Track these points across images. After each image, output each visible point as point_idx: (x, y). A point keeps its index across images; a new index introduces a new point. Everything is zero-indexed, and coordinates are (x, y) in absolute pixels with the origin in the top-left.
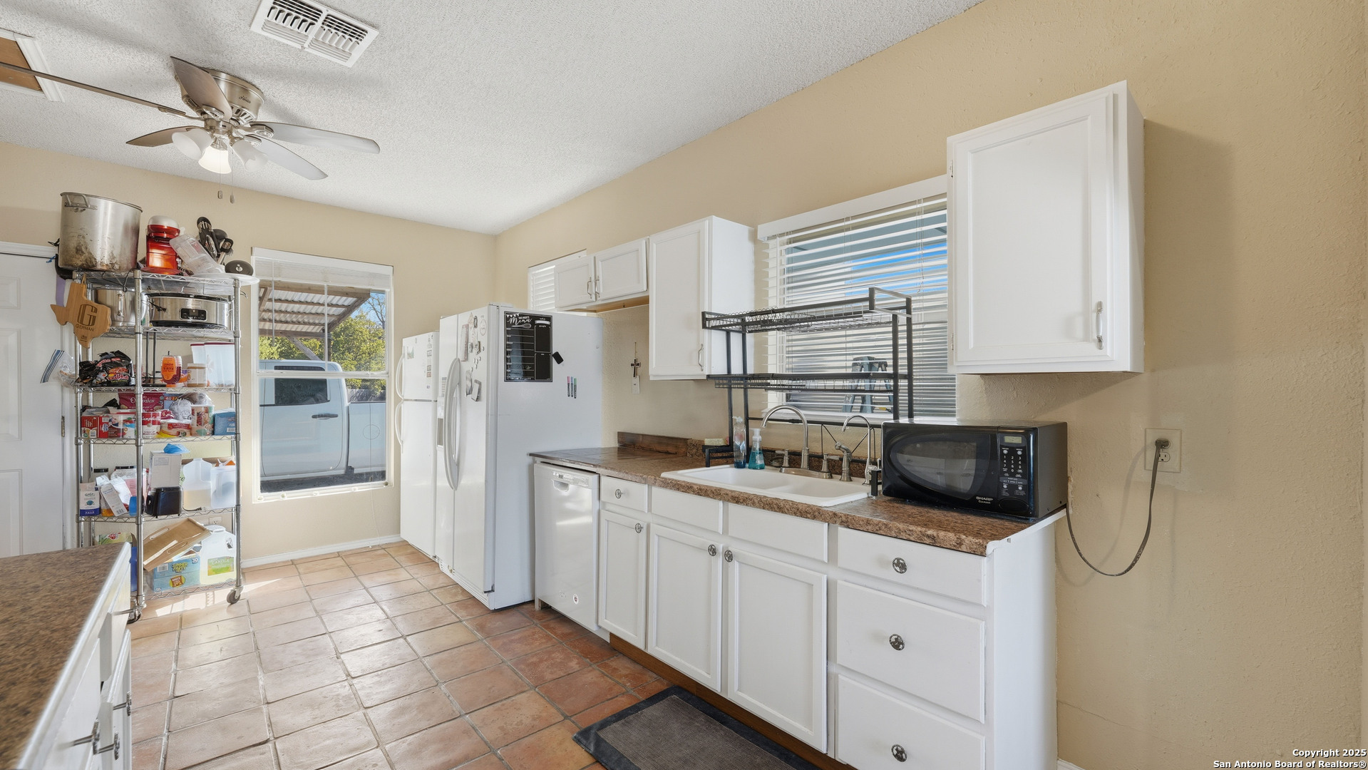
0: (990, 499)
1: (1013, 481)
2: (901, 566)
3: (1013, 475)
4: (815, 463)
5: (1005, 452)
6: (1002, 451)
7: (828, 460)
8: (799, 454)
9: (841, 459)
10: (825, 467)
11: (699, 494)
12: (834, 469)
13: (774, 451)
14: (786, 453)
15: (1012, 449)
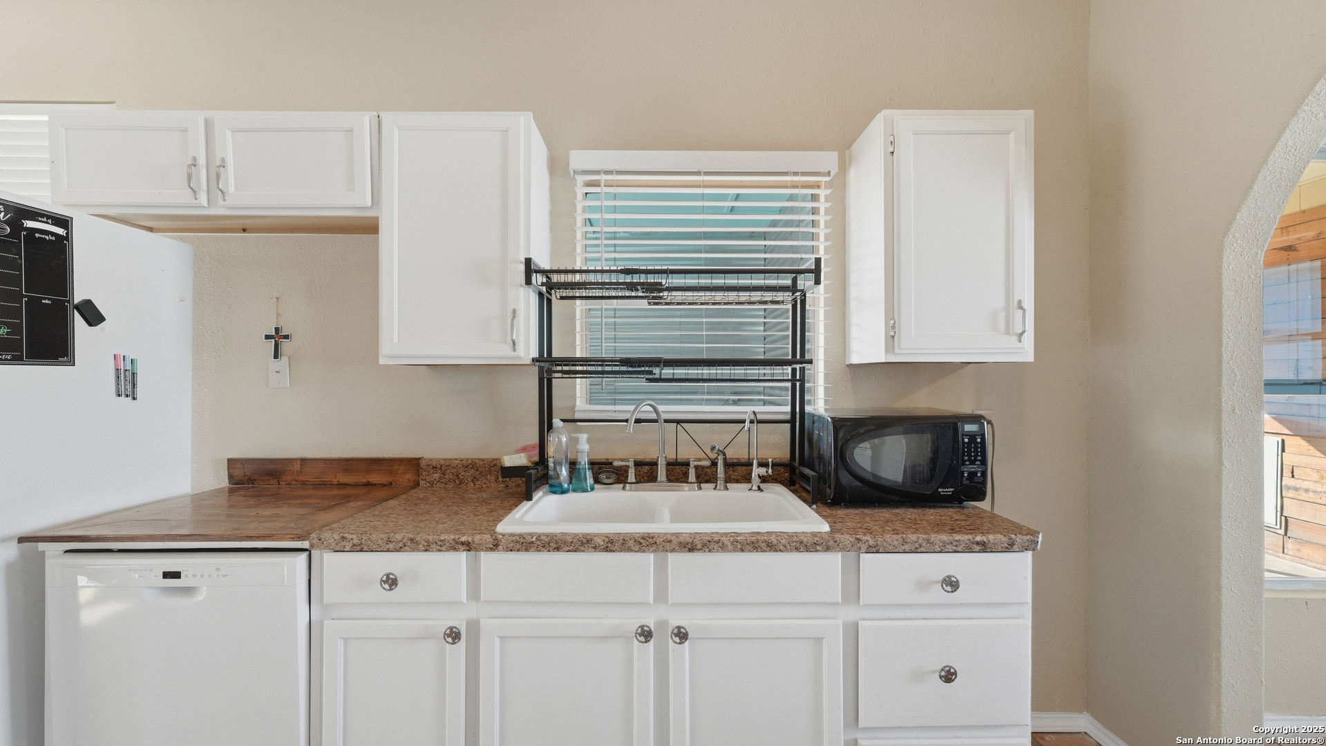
0: (951, 490)
1: (973, 468)
2: (951, 584)
3: (972, 463)
4: (678, 472)
5: (966, 440)
6: (963, 440)
7: (696, 467)
8: (654, 464)
9: (714, 464)
10: (692, 476)
11: (607, 550)
12: (706, 476)
13: (611, 463)
14: (631, 464)
15: (972, 437)
